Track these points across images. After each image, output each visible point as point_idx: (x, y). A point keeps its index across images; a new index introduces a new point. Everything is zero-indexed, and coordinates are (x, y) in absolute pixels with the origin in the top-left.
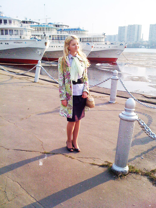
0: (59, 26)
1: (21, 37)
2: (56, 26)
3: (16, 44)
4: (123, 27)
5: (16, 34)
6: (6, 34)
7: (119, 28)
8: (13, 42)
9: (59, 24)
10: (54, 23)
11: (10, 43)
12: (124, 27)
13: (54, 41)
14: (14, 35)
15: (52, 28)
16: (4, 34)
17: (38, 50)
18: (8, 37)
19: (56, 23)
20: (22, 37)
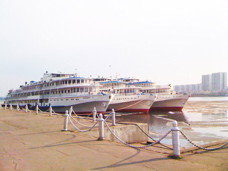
0: (129, 80)
1: (89, 93)
2: (127, 80)
3: (85, 99)
4: (206, 76)
5: (86, 91)
6: (78, 91)
7: (202, 76)
8: (82, 97)
9: (130, 79)
10: (125, 78)
11: (80, 99)
12: (208, 76)
13: (122, 94)
14: (84, 92)
15: (121, 83)
16: (76, 91)
17: (103, 103)
18: (79, 94)
19: (127, 78)
20: (91, 93)
